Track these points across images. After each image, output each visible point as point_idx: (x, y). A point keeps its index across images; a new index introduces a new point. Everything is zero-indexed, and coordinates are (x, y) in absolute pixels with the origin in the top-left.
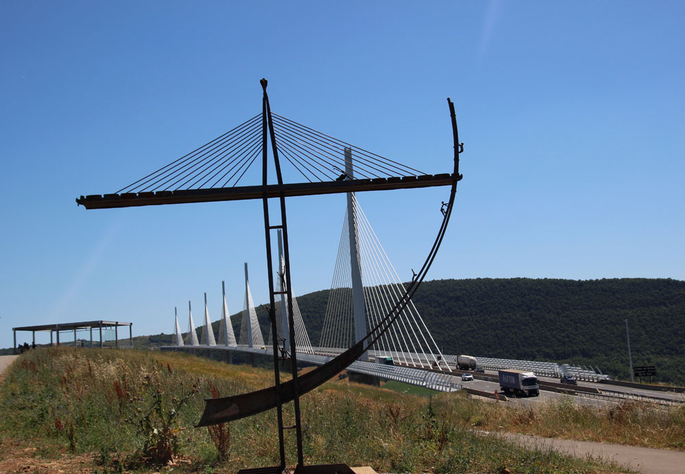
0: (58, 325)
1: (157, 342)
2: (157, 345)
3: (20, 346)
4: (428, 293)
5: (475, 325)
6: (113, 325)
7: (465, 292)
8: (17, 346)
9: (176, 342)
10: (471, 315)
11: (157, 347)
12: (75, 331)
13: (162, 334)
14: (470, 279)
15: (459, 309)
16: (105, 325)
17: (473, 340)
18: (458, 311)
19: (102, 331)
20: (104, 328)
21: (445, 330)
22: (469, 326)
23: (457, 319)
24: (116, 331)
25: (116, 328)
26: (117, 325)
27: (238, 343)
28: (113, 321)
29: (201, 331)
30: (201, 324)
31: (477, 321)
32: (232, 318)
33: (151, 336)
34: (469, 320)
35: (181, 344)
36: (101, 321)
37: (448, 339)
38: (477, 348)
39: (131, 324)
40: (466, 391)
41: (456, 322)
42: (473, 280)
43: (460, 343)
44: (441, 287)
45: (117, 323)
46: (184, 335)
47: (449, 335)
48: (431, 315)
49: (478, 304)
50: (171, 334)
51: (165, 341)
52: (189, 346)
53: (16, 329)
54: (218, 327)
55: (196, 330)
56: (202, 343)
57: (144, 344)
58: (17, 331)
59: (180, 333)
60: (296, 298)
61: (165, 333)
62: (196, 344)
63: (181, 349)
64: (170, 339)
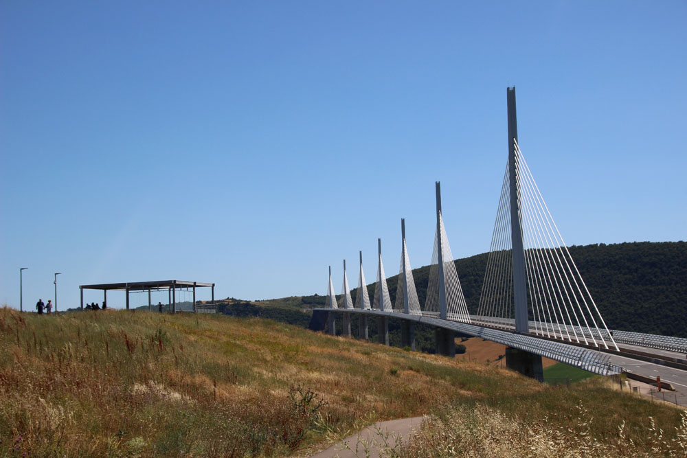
0: (128, 284)
1: (310, 303)
2: (310, 307)
3: (88, 306)
4: (617, 257)
5: (674, 295)
6: (190, 286)
7: (662, 257)
8: (85, 306)
9: (330, 305)
10: (670, 284)
11: (310, 309)
12: (149, 292)
13: (316, 295)
14: (670, 242)
15: (655, 277)
16: (179, 286)
17: (671, 314)
18: (654, 279)
19: (176, 292)
20: (179, 289)
21: (637, 301)
22: (667, 297)
23: (652, 289)
24: (194, 293)
25: (194, 290)
26: (195, 286)
27: (393, 308)
28: (191, 281)
29: (355, 294)
30: (356, 286)
31: (677, 291)
32: (389, 281)
33: (304, 297)
34: (667, 290)
35: (335, 306)
36: (175, 281)
37: (640, 311)
38: (677, 322)
39: (214, 285)
40: (625, 375)
41: (650, 292)
42: (674, 243)
43: (655, 317)
44: (634, 250)
45: (195, 283)
46: (338, 297)
47: (642, 307)
48: (619, 282)
49: (679, 272)
50: (326, 295)
51: (319, 303)
52: (343, 309)
53: (83, 287)
54: (373, 289)
55: (351, 292)
56: (357, 307)
57: (296, 306)
58: (84, 290)
59: (333, 294)
60: (458, 263)
61: (319, 294)
62: (351, 307)
63: (335, 312)
64: (324, 300)
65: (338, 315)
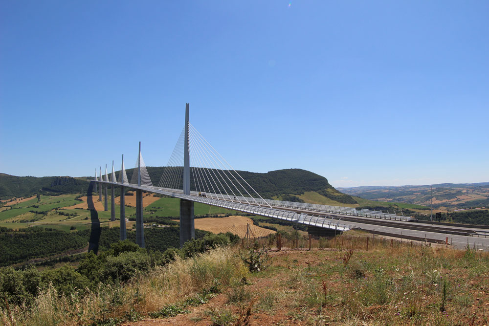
9: (95, 180)
27: (118, 182)
29: (104, 176)
32: (116, 173)
35: (97, 180)
46: (98, 177)
51: (92, 179)
54: (110, 175)
56: (104, 180)
59: (97, 177)
60: (147, 168)
61: (92, 176)
62: (102, 181)
63: (97, 182)
64: (94, 178)
65: (98, 183)
